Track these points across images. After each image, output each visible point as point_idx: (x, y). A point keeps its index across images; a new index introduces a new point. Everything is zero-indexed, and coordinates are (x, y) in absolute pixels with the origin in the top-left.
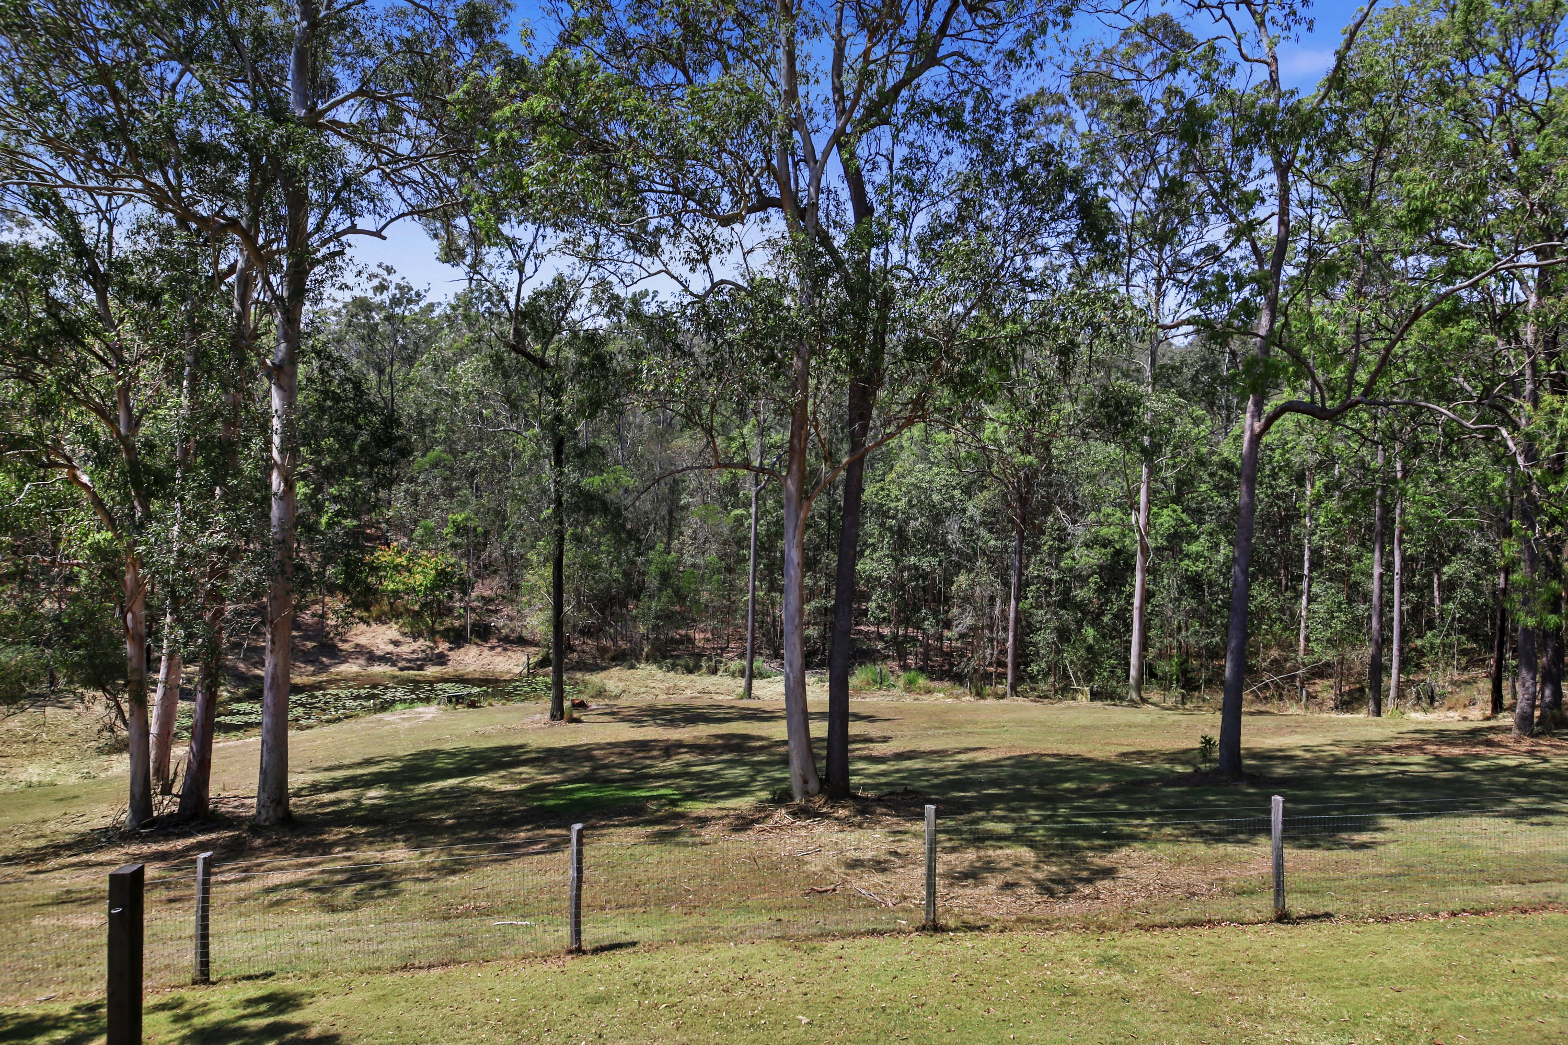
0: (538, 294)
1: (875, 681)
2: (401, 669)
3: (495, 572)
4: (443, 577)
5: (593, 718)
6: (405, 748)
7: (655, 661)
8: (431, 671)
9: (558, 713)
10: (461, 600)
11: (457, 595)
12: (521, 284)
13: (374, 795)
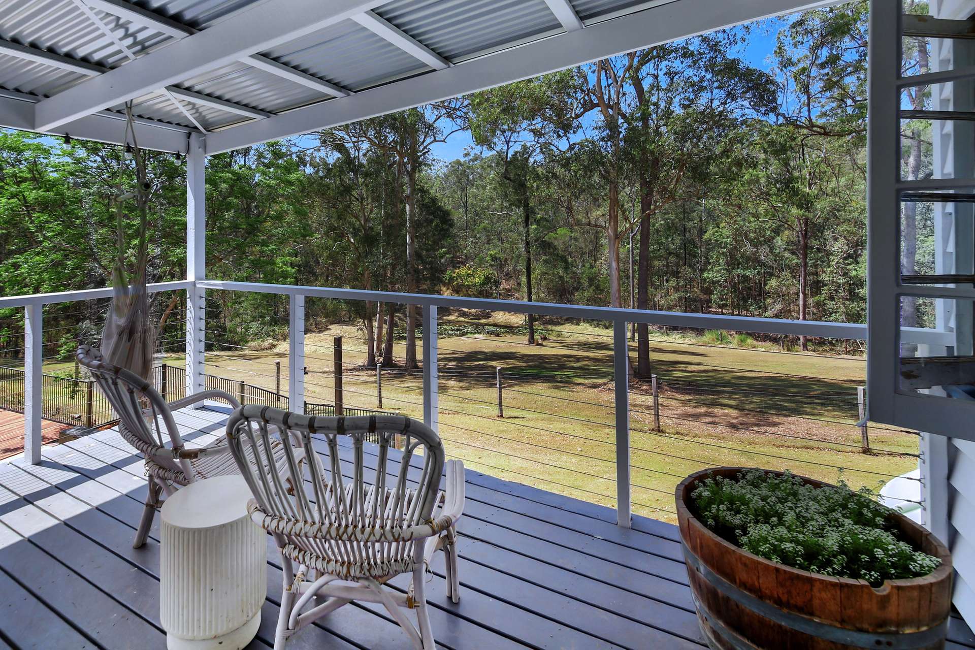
0: (516, 153)
1: (718, 339)
2: (472, 319)
3: (511, 277)
4: (487, 279)
5: (550, 344)
6: (468, 349)
7: (588, 322)
8: (483, 321)
9: (532, 341)
10: (495, 290)
11: (494, 288)
12: (508, 150)
13: (452, 364)
